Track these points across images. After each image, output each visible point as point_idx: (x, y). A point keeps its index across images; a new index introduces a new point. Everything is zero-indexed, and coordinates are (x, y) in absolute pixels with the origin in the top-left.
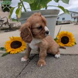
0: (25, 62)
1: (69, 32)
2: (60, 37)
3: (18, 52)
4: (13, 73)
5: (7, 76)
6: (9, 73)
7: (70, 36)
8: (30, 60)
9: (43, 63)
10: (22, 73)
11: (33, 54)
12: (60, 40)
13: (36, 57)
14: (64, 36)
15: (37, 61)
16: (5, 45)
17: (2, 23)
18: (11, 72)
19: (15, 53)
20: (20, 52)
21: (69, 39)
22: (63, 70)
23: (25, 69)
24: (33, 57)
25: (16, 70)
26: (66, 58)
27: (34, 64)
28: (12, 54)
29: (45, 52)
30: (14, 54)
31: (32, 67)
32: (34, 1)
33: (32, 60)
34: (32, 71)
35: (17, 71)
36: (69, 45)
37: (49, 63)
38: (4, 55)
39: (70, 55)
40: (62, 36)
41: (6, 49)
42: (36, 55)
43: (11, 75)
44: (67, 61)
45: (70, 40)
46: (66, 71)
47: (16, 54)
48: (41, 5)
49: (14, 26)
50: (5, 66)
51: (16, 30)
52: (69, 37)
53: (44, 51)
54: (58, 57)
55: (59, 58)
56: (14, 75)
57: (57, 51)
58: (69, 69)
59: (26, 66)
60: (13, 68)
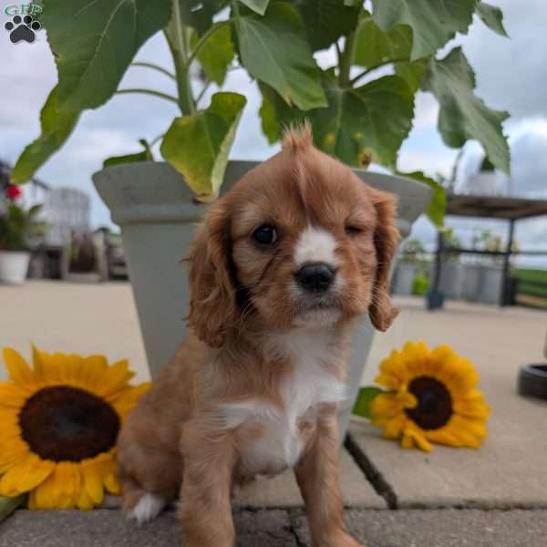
7: (458, 378)
14: (419, 374)
52: (450, 386)
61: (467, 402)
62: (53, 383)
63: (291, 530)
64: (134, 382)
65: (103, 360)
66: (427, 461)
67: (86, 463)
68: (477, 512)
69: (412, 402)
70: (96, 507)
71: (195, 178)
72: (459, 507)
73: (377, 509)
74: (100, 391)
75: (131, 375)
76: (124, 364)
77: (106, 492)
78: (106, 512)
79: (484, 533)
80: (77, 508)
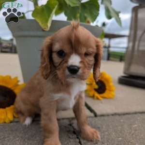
61: (110, 86)
63: (70, 125)
64: (20, 83)
65: (10, 77)
66: (102, 103)
67: (7, 109)
68: (117, 116)
69: (96, 87)
70: (11, 122)
71: (42, 24)
72: (113, 115)
73: (92, 117)
74: (10, 86)
75: (18, 81)
76: (16, 78)
77: (14, 117)
78: (15, 123)
79: (120, 122)
80: (5, 122)
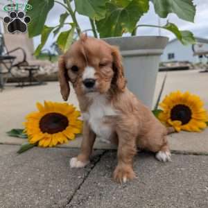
0: (80, 168)
1: (192, 94)
2: (169, 107)
3: (59, 143)
4: (52, 198)
5: (38, 205)
6: (42, 197)
8: (92, 166)
9: (128, 173)
10: (75, 197)
11: (98, 148)
12: (167, 113)
13: (109, 157)
14: (178, 103)
15: (112, 169)
16: (27, 124)
17: (11, 63)
18: (47, 194)
19: (50, 146)
20: (64, 142)
21: (192, 111)
22: (181, 194)
23: (81, 187)
24: (100, 156)
25: (59, 190)
26: (185, 161)
27: (104, 176)
28: (42, 147)
29: (133, 144)
30: (48, 146)
31: (99, 184)
32: (106, 15)
33: (97, 166)
34: (100, 195)
35: (62, 192)
36: (191, 128)
37: (144, 174)
38: (23, 150)
39: (195, 154)
40: (174, 105)
41: (29, 133)
42: (106, 151)
43: (48, 202)
44: (188, 170)
45: (193, 116)
46: (188, 197)
47: (53, 146)
48: (123, 24)
49: (42, 71)
50: (29, 179)
51: (46, 84)
53: (130, 140)
54: (164, 160)
55: (167, 161)
56: (55, 204)
57: (160, 143)
58: (196, 191)
59: (85, 179)
60: (50, 186)
61: (198, 114)
62: (51, 112)
75: (75, 108)
